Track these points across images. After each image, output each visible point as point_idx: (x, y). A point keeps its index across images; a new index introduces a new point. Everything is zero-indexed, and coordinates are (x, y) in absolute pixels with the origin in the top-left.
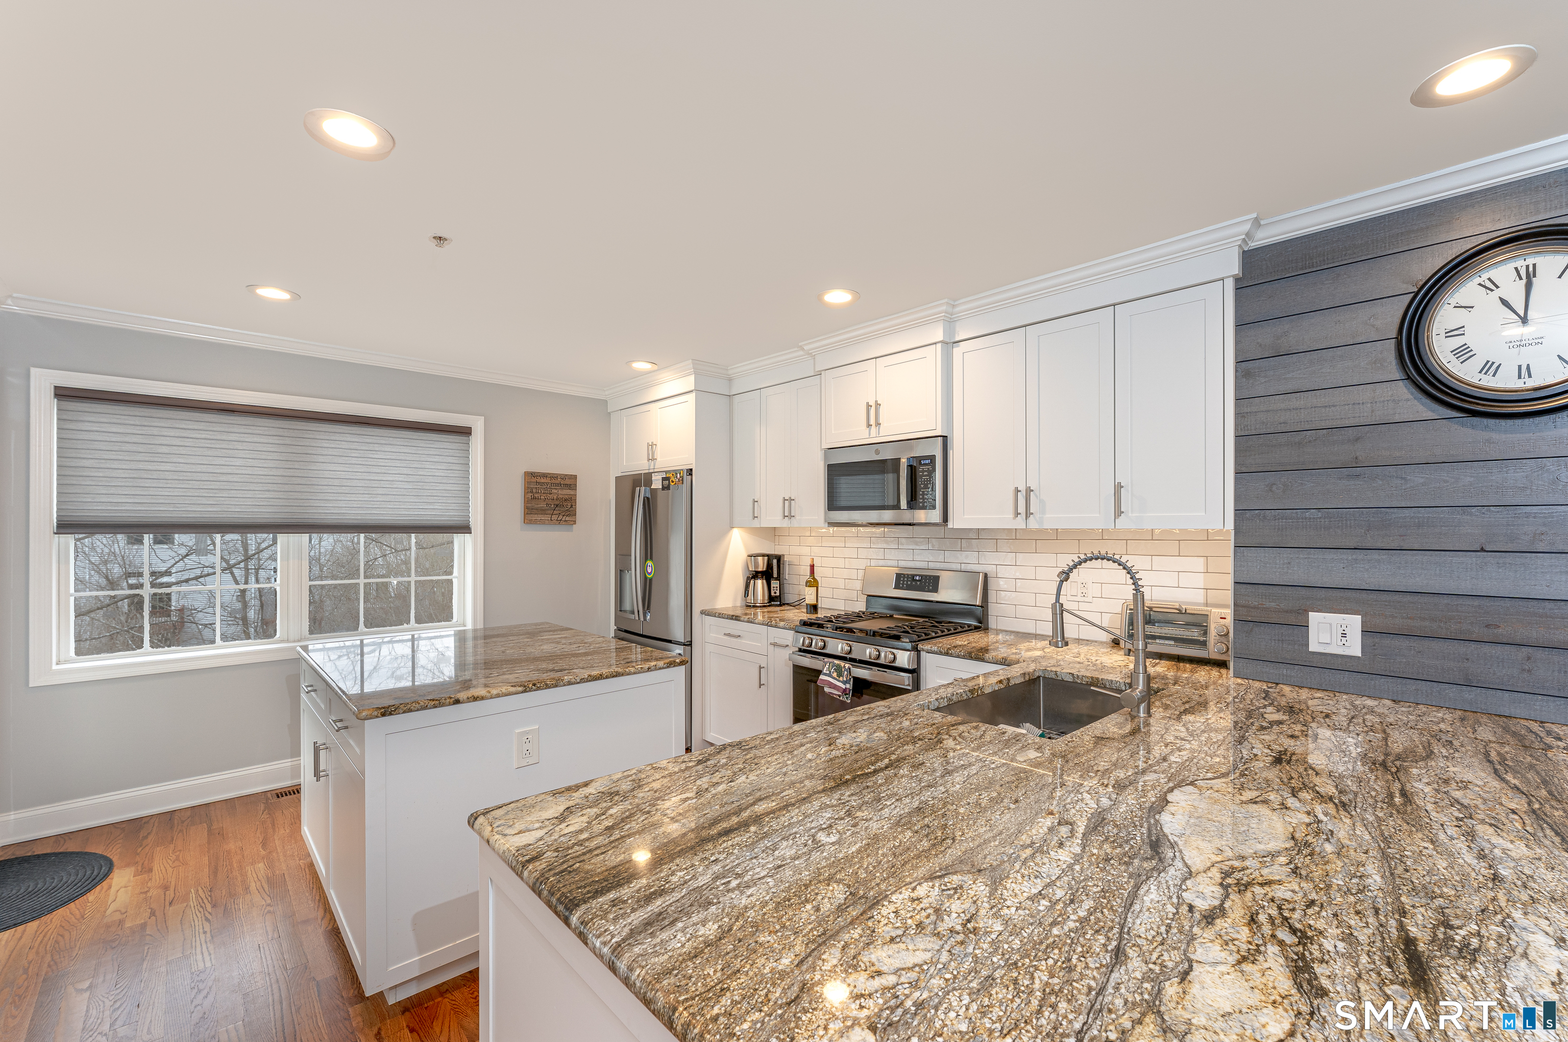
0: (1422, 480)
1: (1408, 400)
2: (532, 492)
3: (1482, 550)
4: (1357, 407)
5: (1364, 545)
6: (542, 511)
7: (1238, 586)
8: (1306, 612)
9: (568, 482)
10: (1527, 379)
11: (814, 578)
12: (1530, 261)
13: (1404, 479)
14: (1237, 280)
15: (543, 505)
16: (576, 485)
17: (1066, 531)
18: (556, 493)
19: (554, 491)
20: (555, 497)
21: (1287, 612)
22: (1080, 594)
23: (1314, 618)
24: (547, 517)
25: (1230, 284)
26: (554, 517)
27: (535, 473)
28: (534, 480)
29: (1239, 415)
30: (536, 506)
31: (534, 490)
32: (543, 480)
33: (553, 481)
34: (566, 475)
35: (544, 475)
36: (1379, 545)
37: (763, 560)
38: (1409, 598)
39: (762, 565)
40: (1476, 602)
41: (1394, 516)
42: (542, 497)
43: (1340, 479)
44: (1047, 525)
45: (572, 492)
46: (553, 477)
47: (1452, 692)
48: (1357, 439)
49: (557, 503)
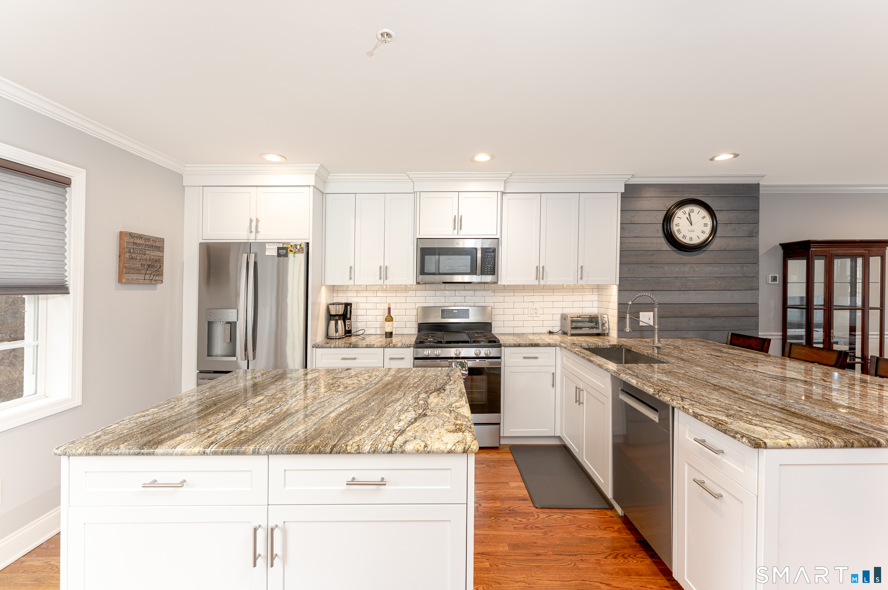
0: (667, 269)
1: (664, 244)
2: (130, 252)
3: (680, 290)
4: (653, 244)
5: (654, 289)
6: (138, 271)
7: (619, 305)
8: (639, 312)
9: (158, 244)
10: (691, 241)
11: (390, 316)
12: (692, 208)
13: (663, 268)
14: (622, 194)
15: (138, 265)
16: (163, 247)
17: (528, 286)
18: (149, 254)
19: (147, 252)
20: (148, 258)
21: (634, 313)
22: (534, 313)
23: (641, 314)
24: (141, 277)
25: (620, 195)
26: (147, 277)
27: (132, 233)
28: (132, 240)
29: (621, 243)
30: (133, 266)
31: (132, 251)
32: (139, 241)
33: (147, 243)
34: (157, 238)
35: (140, 237)
36: (658, 289)
37: (342, 306)
38: (664, 305)
39: (340, 310)
40: (679, 305)
41: (661, 280)
42: (138, 258)
43: (648, 267)
44: (549, 283)
45: (160, 254)
46: (147, 239)
47: (673, 333)
48: (652, 255)
49: (150, 263)
